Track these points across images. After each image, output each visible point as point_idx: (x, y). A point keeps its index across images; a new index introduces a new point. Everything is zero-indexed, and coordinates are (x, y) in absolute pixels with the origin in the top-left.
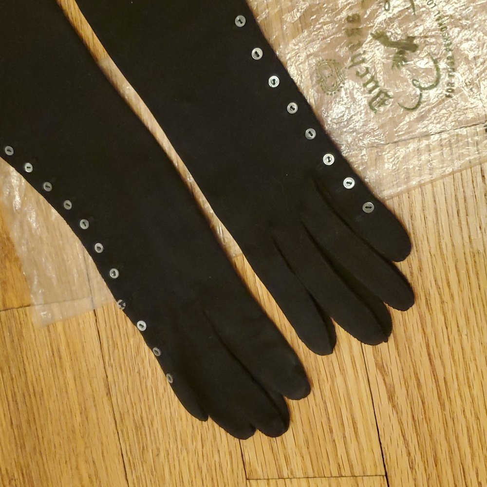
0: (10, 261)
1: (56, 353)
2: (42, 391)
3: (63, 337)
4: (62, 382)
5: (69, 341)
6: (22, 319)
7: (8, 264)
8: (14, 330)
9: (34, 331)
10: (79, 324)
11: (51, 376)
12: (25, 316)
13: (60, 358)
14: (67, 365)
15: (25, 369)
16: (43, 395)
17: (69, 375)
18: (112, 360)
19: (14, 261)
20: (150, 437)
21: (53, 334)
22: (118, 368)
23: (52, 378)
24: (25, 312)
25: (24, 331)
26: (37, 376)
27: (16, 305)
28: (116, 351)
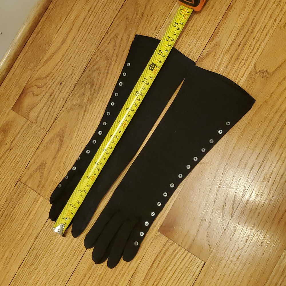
0: (39, 171)
1: (29, 212)
2: (14, 219)
3: (36, 209)
4: (24, 222)
5: (37, 212)
6: (27, 192)
7: (38, 171)
8: (22, 193)
9: (28, 199)
10: (45, 210)
11: (22, 217)
12: (29, 192)
13: (30, 214)
14: (30, 219)
15: (15, 207)
16: (14, 220)
17: (28, 222)
18: (46, 230)
19: (41, 173)
20: (38, 262)
21: (34, 205)
22: (46, 234)
23: (21, 218)
24: (31, 191)
25: (25, 196)
26: (17, 213)
27: (29, 185)
28: (49, 228)
